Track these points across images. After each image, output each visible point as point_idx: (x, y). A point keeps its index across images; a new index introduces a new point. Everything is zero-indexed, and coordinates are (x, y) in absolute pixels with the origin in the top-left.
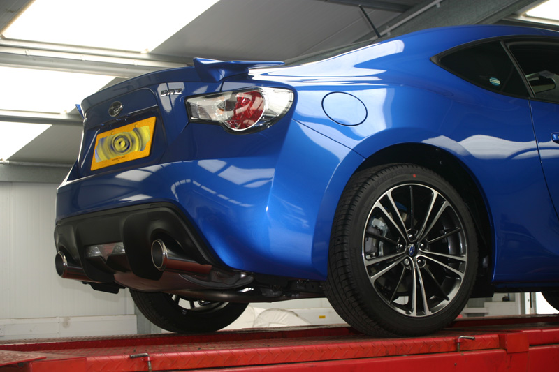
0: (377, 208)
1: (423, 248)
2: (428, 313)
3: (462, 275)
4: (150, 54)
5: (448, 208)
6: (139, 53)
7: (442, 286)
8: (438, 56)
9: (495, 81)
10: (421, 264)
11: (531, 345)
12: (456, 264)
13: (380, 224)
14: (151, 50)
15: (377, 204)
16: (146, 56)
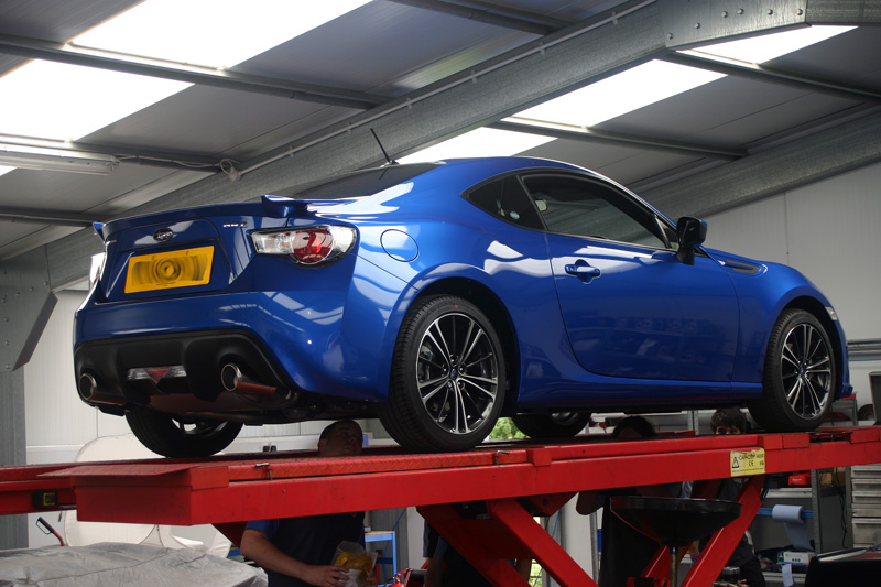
0: (427, 336)
1: (462, 372)
2: (468, 431)
3: (494, 397)
4: (75, 143)
5: (482, 336)
6: (62, 141)
7: (477, 406)
8: (467, 192)
9: (515, 215)
10: (460, 387)
11: (553, 460)
12: (489, 386)
13: (427, 350)
14: (76, 138)
15: (427, 332)
16: (70, 146)
